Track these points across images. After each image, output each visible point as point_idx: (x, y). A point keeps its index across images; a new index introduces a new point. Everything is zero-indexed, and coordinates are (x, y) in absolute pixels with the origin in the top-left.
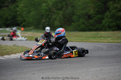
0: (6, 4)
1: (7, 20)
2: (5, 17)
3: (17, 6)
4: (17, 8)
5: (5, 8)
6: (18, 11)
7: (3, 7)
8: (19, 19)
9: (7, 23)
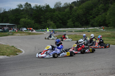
0: (100, 13)
1: (100, 22)
2: (99, 20)
3: (106, 14)
4: (106, 16)
5: (100, 16)
6: (106, 17)
7: (99, 15)
8: (107, 22)
9: (100, 24)
